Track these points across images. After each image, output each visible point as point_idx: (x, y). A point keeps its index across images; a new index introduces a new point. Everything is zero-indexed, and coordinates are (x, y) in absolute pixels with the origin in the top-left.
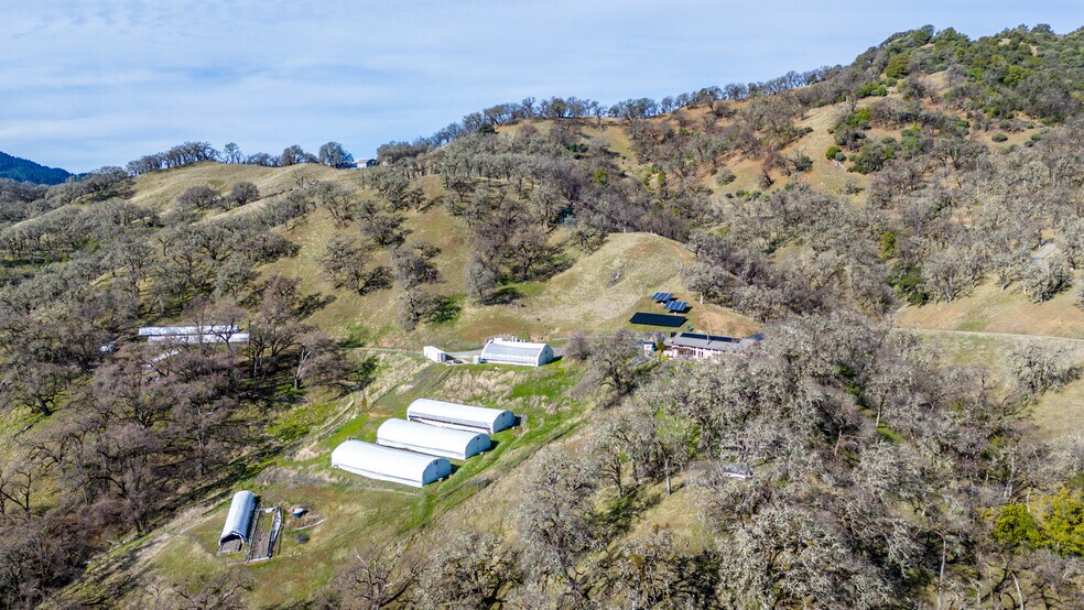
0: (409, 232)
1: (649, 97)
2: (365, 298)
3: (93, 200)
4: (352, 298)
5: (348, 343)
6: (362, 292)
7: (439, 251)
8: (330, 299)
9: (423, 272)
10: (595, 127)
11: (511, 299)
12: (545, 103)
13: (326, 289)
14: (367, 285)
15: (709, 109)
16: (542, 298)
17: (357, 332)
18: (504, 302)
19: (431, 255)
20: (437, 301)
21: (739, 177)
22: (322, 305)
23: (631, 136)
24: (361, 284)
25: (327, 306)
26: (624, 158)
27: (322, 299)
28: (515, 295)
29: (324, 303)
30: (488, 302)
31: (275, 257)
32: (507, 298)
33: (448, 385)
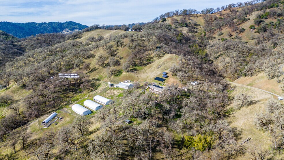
0: (118, 53)
1: (212, 8)
2: (104, 69)
3: (73, 39)
4: (102, 68)
5: (98, 79)
6: (104, 67)
7: (123, 58)
8: (98, 69)
9: (117, 63)
10: (195, 17)
11: (134, 71)
12: (181, 11)
13: (97, 66)
14: (106, 66)
15: (229, 11)
16: (142, 71)
17: (100, 77)
18: (132, 72)
19: (120, 59)
20: (118, 71)
21: (224, 34)
22: (95, 70)
23: (204, 20)
24: (104, 65)
25: (97, 70)
26: (201, 26)
27: (96, 68)
28: (136, 70)
29: (96, 70)
30: (128, 71)
31: (90, 58)
32: (133, 71)
33: (107, 92)
